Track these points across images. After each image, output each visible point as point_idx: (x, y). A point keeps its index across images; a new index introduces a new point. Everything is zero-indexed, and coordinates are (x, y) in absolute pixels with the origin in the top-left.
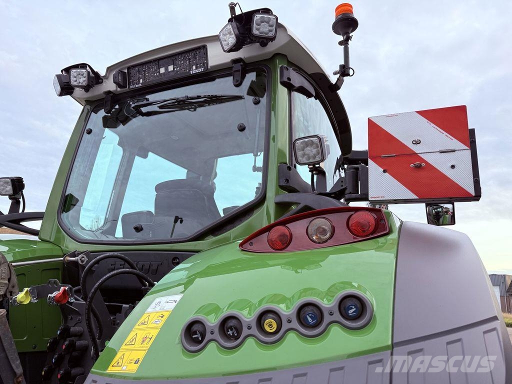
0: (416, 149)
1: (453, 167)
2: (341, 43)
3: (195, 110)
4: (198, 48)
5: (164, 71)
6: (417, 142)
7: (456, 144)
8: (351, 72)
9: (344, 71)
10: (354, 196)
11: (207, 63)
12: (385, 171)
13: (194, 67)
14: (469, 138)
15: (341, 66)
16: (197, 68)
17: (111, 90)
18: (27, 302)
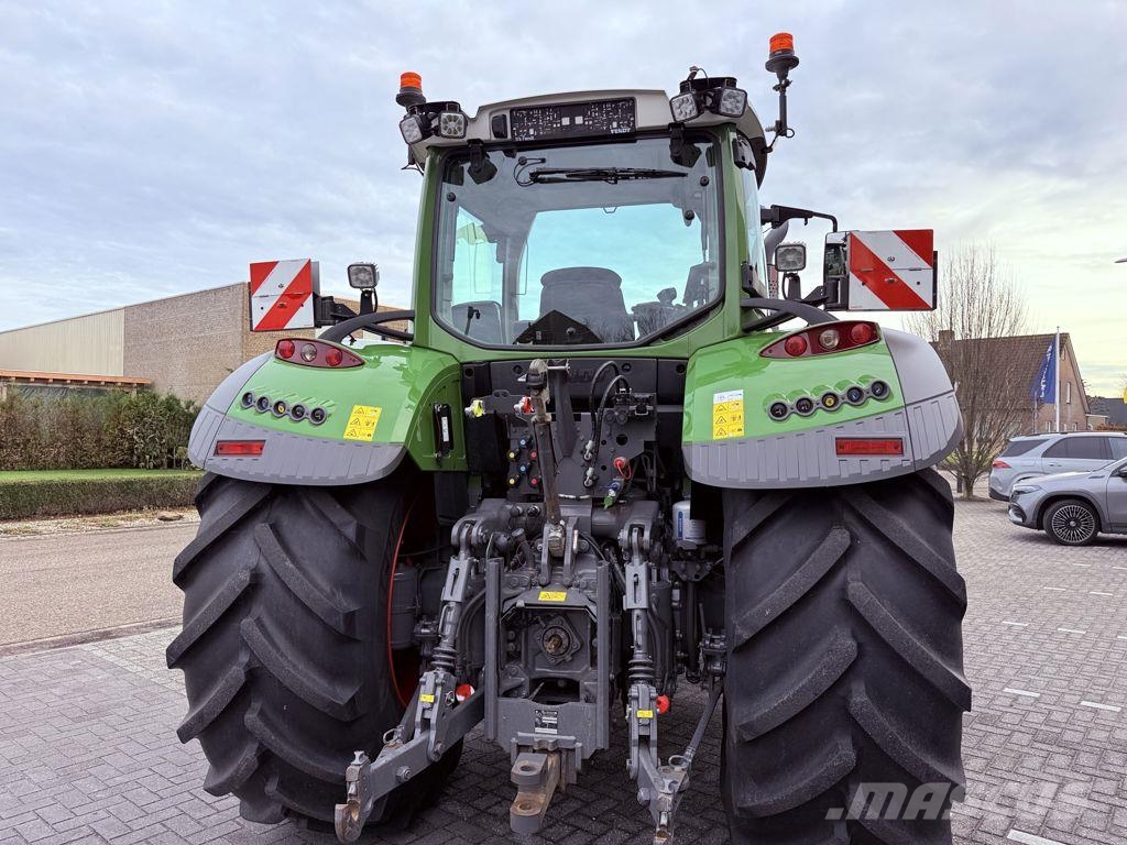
0: (891, 265)
1: (918, 283)
2: (776, 88)
3: (616, 183)
4: (624, 100)
5: (568, 123)
6: (892, 260)
7: (922, 263)
8: (789, 133)
9: (781, 128)
10: (834, 305)
11: (634, 122)
12: (863, 284)
13: (615, 125)
14: (931, 258)
15: (777, 122)
16: (619, 126)
17: (482, 138)
18: (479, 415)
